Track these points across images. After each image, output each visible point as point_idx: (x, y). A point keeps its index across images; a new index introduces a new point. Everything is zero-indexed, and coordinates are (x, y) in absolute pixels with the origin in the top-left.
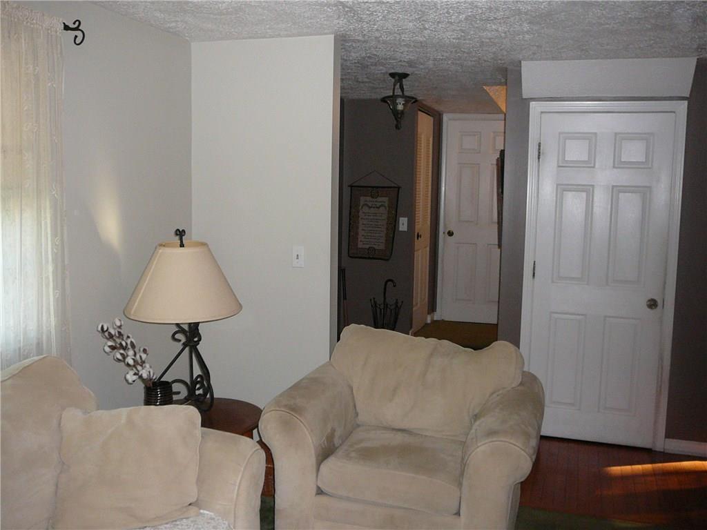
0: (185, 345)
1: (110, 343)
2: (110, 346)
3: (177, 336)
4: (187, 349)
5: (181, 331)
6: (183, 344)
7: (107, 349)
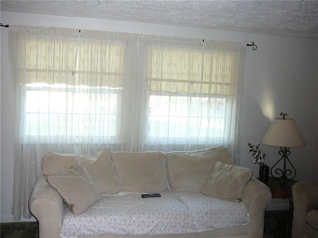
0: (283, 157)
1: (250, 149)
2: (250, 150)
3: (280, 152)
4: (283, 158)
5: (282, 151)
6: (282, 156)
7: (249, 151)
